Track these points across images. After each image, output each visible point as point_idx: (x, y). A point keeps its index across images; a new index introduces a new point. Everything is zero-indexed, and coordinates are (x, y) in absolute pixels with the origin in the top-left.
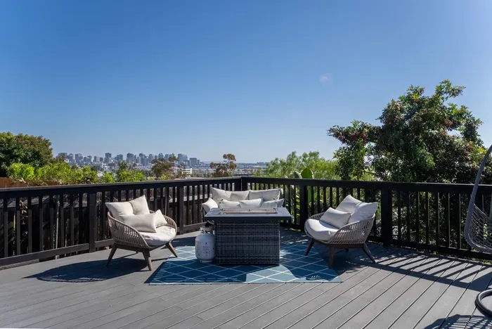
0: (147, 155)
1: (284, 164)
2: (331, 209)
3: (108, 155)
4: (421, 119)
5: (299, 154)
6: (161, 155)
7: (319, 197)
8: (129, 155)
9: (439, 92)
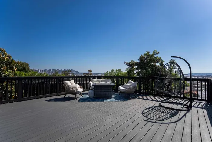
0: (60, 70)
1: (110, 73)
2: (125, 84)
3: (45, 69)
4: (149, 60)
5: (115, 70)
6: (65, 70)
7: (122, 82)
8: (53, 70)
9: (154, 53)
